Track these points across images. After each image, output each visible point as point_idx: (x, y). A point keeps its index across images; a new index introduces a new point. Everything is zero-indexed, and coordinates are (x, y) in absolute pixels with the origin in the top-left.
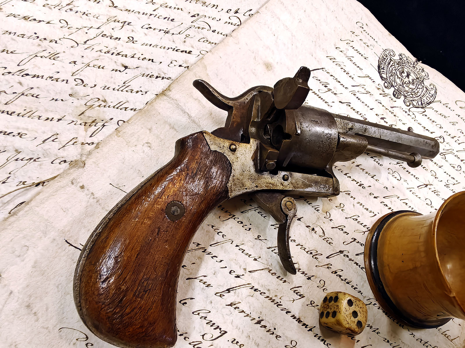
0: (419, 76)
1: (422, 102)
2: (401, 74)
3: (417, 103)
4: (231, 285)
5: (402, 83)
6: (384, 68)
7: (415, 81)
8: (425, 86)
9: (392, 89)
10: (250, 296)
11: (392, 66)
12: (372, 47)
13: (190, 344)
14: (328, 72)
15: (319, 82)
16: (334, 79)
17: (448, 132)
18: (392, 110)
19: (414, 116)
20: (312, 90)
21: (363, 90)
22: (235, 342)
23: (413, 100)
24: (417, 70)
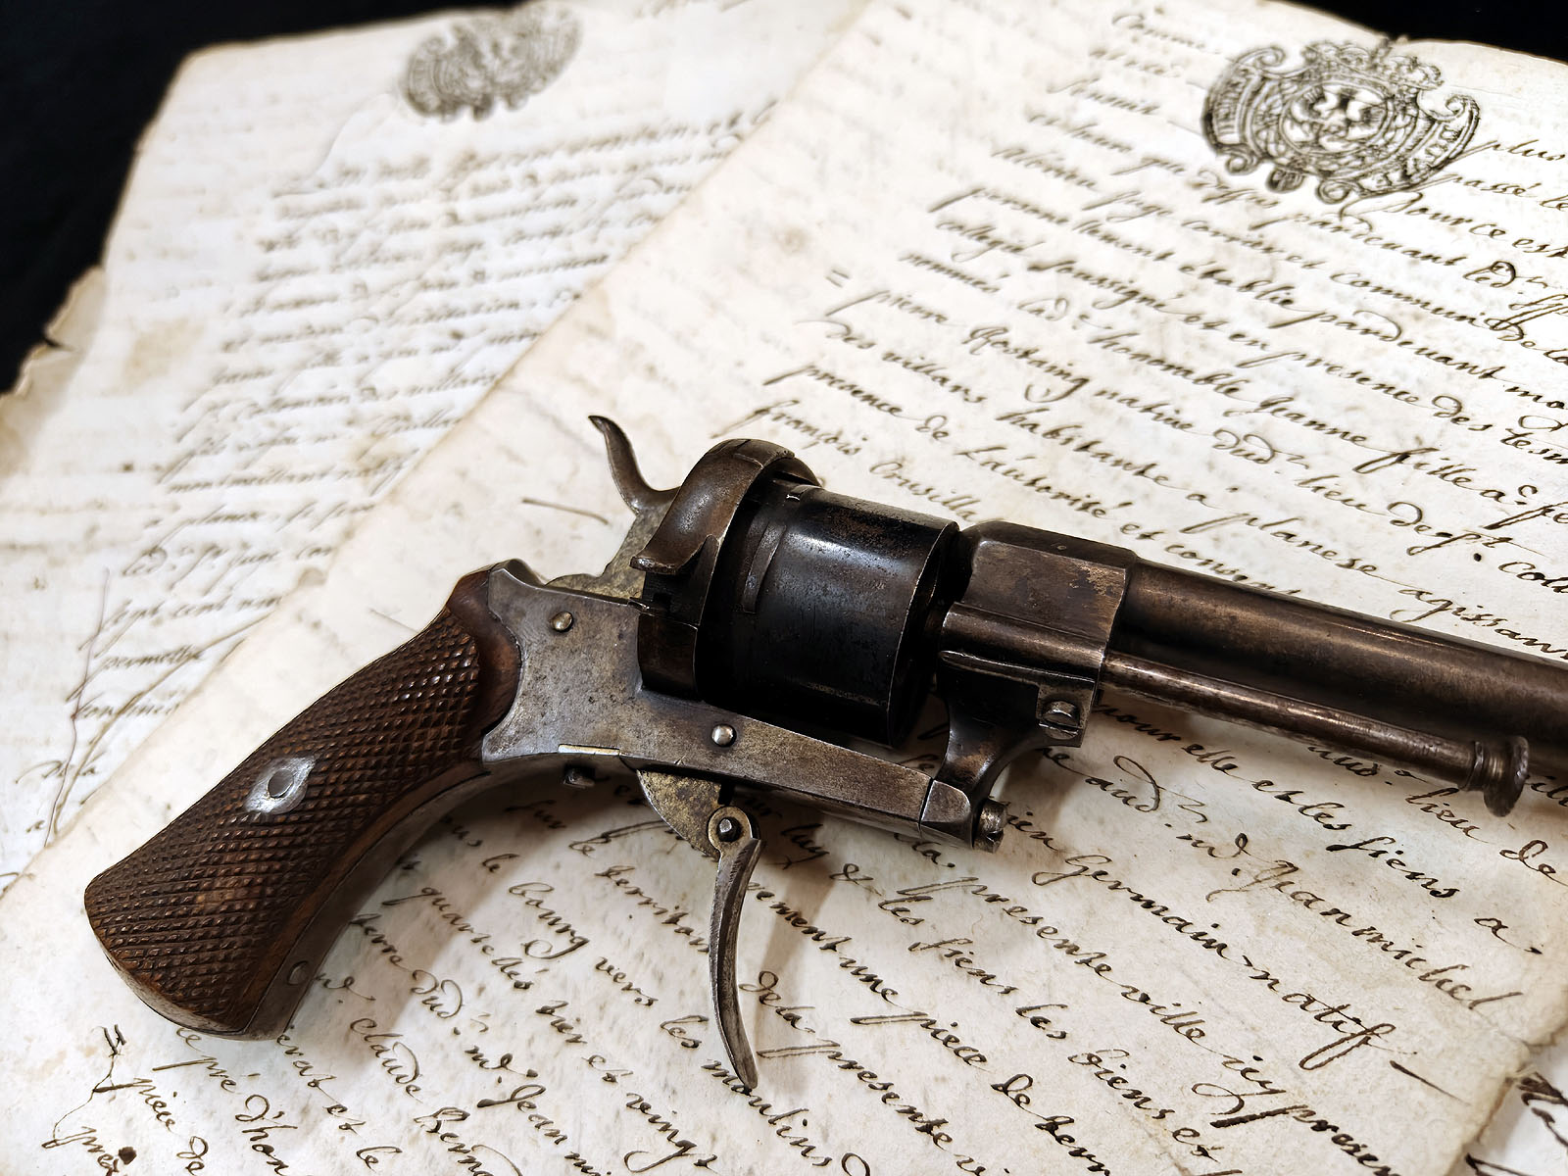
0: (1394, 90)
1: (1406, 171)
2: (1312, 105)
3: (1380, 181)
4: (614, 824)
5: (1311, 137)
6: (1231, 116)
7: (1373, 111)
8: (1421, 115)
9: (1267, 168)
10: (661, 851)
11: (1267, 97)
12: (1179, 69)
13: (494, 963)
14: (995, 197)
15: (956, 233)
16: (1018, 206)
17: (1531, 241)
18: (1255, 235)
19: (1365, 225)
20: (928, 262)
21: (1131, 209)
22: (606, 967)
23: (1364, 176)
24: (1388, 72)
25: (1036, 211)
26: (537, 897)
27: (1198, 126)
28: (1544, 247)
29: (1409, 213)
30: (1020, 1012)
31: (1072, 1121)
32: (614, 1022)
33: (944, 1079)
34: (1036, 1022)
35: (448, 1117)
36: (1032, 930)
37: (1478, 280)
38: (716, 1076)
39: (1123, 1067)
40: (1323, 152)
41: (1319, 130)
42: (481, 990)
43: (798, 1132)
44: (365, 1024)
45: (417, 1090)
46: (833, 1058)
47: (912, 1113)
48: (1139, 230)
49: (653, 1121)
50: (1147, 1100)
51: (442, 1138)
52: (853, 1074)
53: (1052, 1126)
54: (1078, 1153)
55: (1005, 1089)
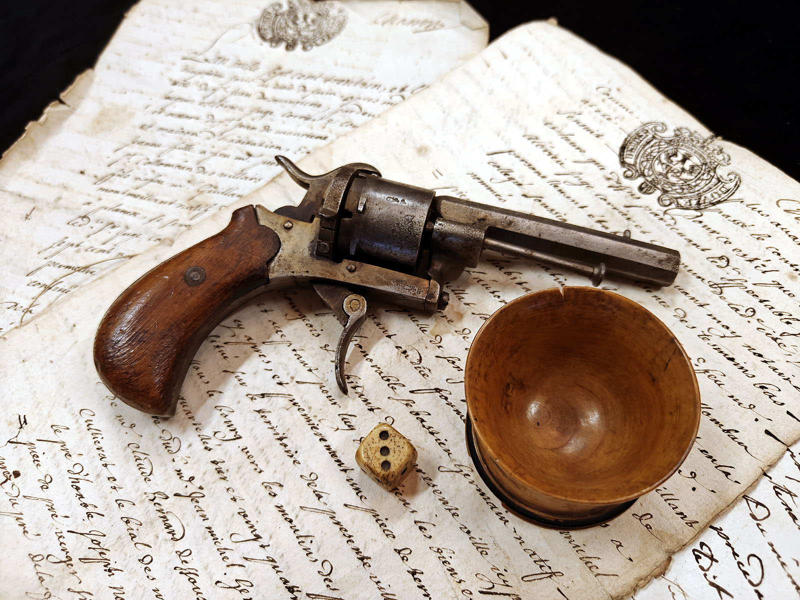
0: (708, 161)
1: (699, 201)
2: (670, 156)
3: (687, 202)
4: (268, 390)
5: (665, 172)
6: (634, 151)
8: (715, 177)
9: (641, 180)
10: (285, 408)
11: (652, 146)
12: (618, 120)
13: (199, 436)
14: (518, 157)
15: (496, 169)
16: (527, 164)
17: (741, 251)
18: (625, 210)
19: (673, 221)
20: (479, 179)
21: (576, 181)
22: (246, 451)
23: (681, 198)
24: (708, 152)
25: (534, 169)
26: (226, 413)
27: (618, 151)
28: (745, 255)
29: (694, 221)
30: (415, 522)
31: (422, 573)
32: (242, 476)
33: (375, 540)
34: (421, 528)
35: (160, 496)
36: (431, 489)
37: (712, 261)
38: (279, 511)
39: (451, 557)
40: (667, 180)
41: (669, 169)
42: (190, 446)
43: (307, 544)
44: (135, 445)
45: (149, 480)
46: (331, 518)
47: (357, 551)
48: (576, 192)
49: (247, 522)
50: (456, 574)
51: (155, 504)
52: (338, 527)
53: (414, 573)
54: (421, 587)
55: (399, 552)
